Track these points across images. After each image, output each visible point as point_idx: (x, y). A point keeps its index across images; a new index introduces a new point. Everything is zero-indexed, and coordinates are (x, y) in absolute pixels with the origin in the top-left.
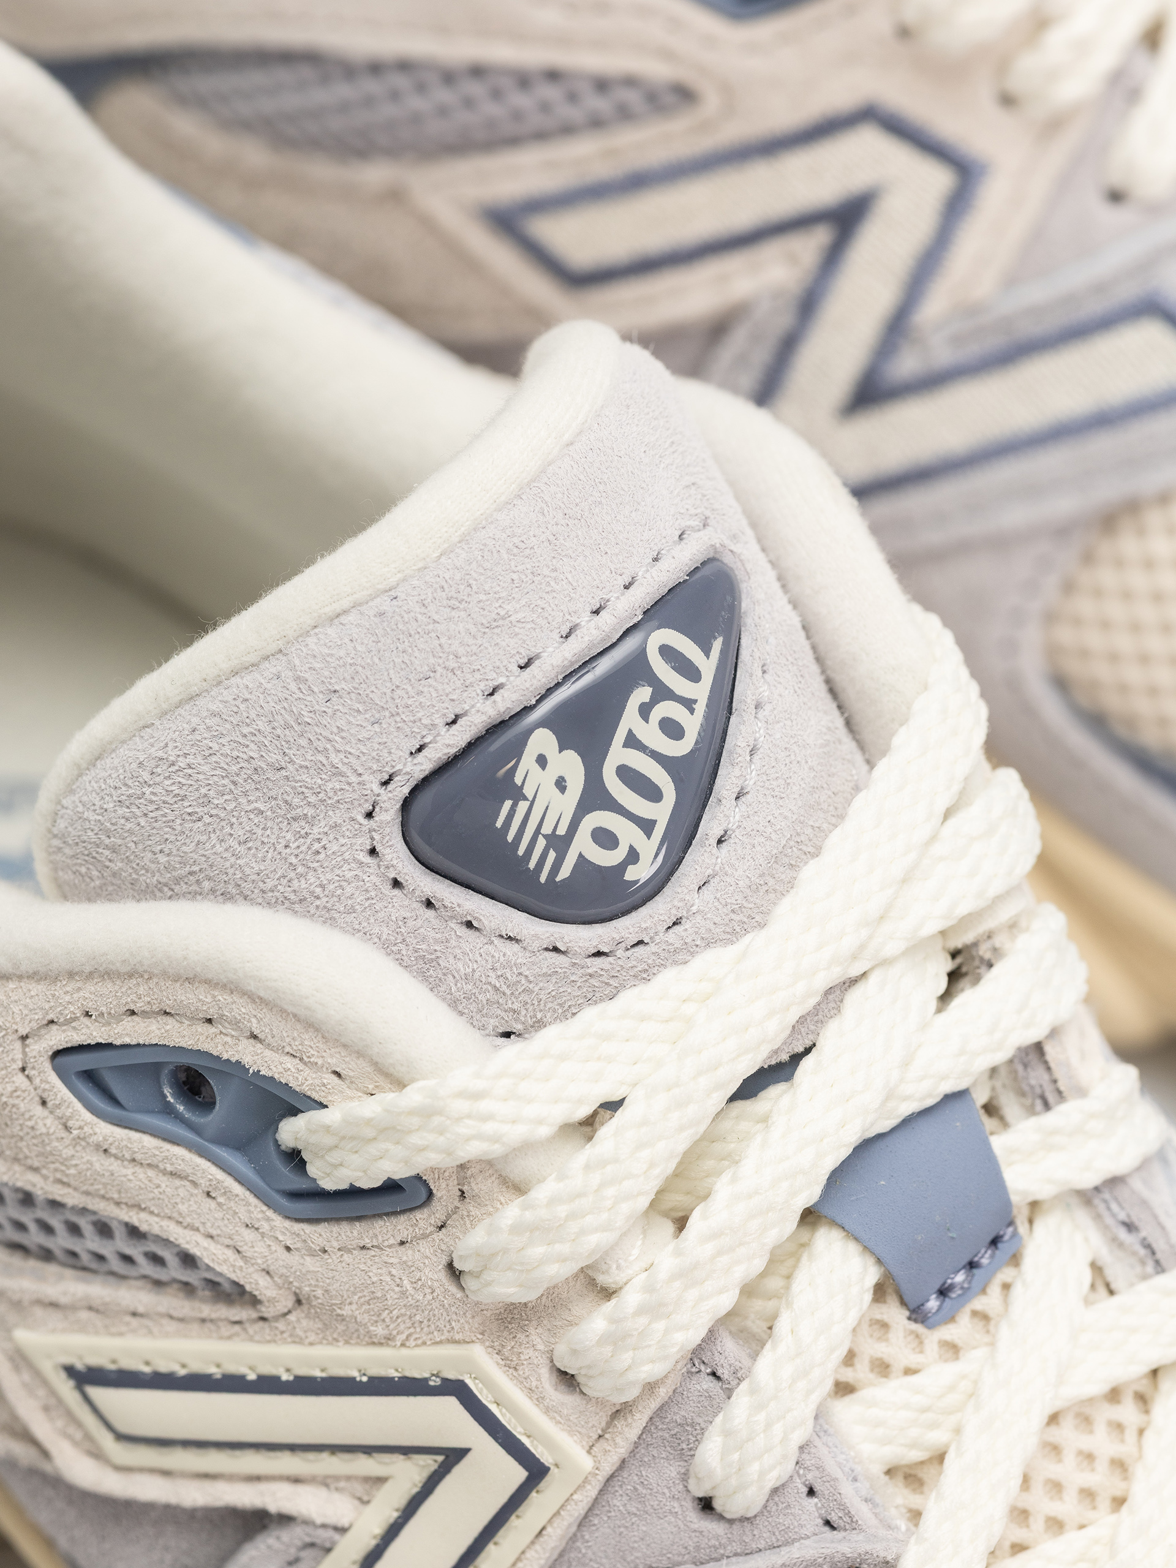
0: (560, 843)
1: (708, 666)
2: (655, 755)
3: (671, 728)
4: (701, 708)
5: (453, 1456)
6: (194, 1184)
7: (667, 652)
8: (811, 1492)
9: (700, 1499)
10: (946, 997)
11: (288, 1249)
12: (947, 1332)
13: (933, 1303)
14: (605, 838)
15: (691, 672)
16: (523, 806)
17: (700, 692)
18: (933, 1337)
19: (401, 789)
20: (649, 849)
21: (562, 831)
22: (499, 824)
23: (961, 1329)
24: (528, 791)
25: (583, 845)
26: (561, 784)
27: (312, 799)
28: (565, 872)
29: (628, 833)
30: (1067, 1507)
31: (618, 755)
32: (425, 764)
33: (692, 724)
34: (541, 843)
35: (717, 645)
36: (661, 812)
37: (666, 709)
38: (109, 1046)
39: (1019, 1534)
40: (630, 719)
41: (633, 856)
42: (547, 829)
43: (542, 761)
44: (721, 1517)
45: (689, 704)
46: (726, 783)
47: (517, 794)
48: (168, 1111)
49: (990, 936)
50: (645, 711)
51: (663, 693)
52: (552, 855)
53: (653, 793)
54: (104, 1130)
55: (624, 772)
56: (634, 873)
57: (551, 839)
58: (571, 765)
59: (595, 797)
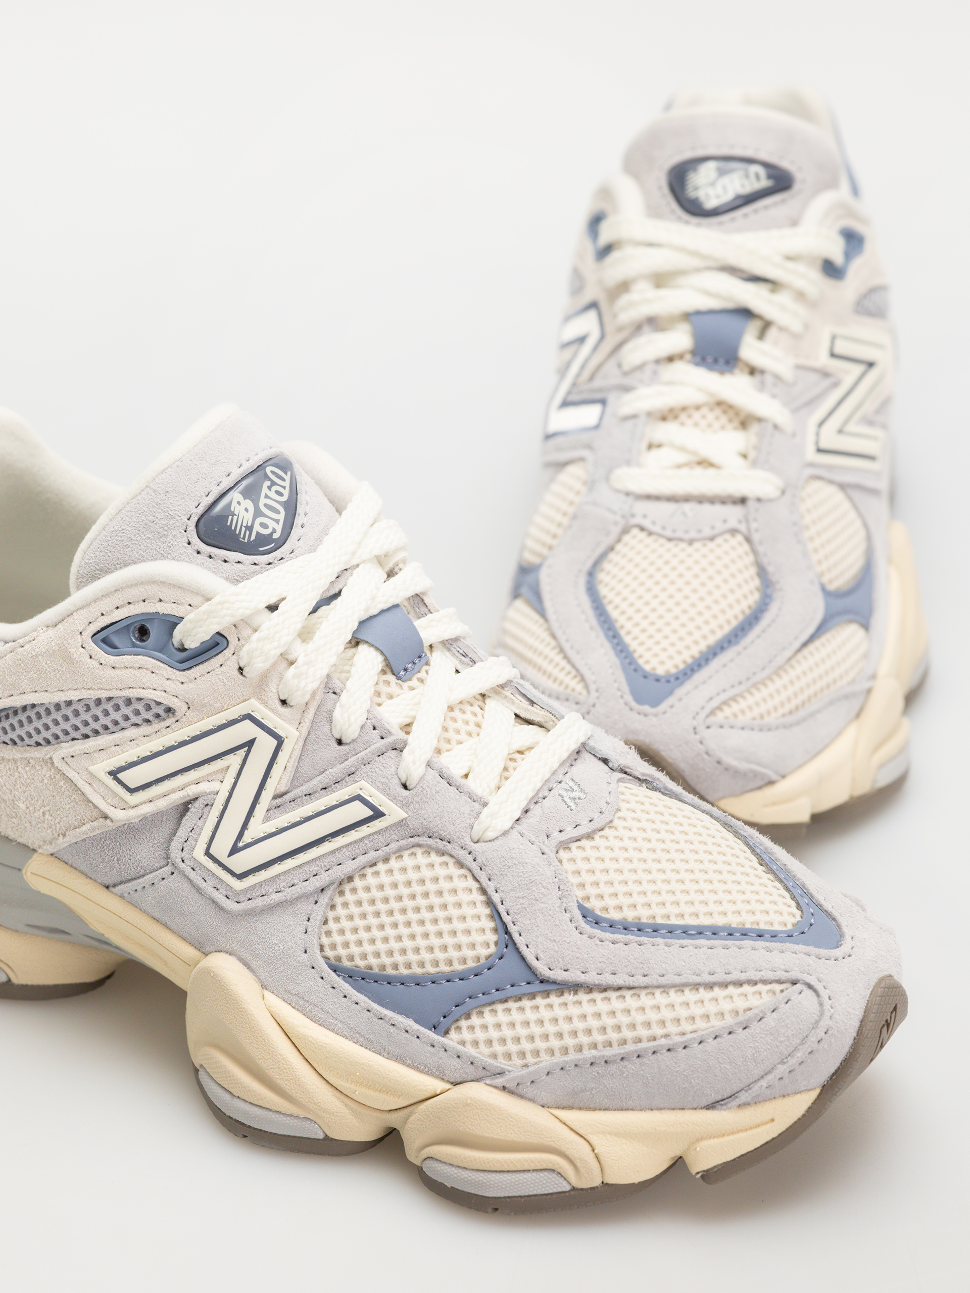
0: (250, 528)
1: (287, 478)
2: (275, 501)
3: (279, 493)
4: (287, 488)
5: (250, 744)
6: (147, 669)
7: (272, 472)
8: (374, 729)
9: (337, 739)
10: (387, 580)
11: (182, 683)
12: (409, 683)
13: (402, 673)
14: (264, 526)
15: (284, 480)
16: (235, 518)
17: (287, 484)
18: (406, 685)
19: (195, 519)
20: (279, 528)
21: (249, 524)
22: (228, 524)
23: (414, 682)
24: (236, 513)
25: (257, 528)
26: (246, 510)
27: (166, 528)
28: (253, 538)
29: (272, 524)
30: (463, 736)
31: (263, 501)
32: (201, 510)
33: (286, 493)
34: (243, 529)
35: (289, 473)
36: (281, 517)
37: (276, 488)
38: (111, 625)
40: (265, 490)
41: (274, 530)
42: (245, 524)
43: (239, 503)
44: (346, 744)
45: (283, 487)
46: (300, 510)
47: (233, 515)
48: (134, 646)
50: (269, 488)
51: (273, 483)
52: (248, 532)
53: (278, 512)
54: (113, 659)
55: (266, 505)
56: (275, 536)
57: (247, 527)
58: (248, 504)
59: (258, 513)
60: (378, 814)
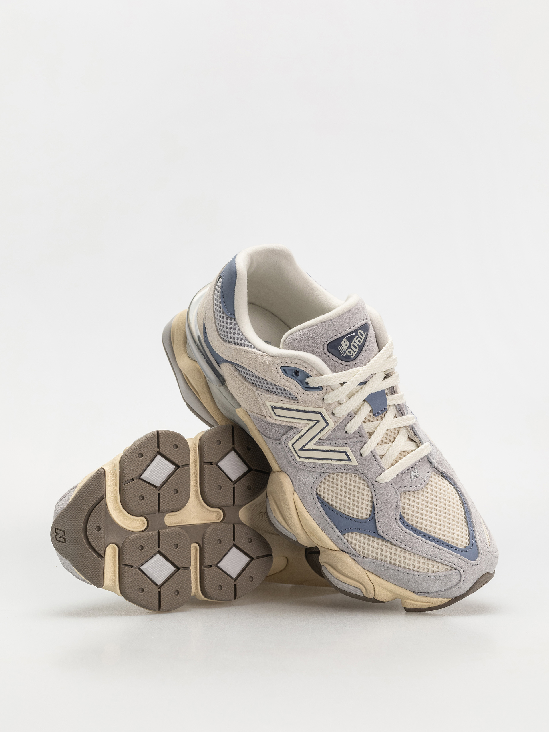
0: (345, 352)
1: (364, 335)
2: (357, 344)
3: (359, 341)
5: (318, 421)
6: (294, 385)
7: (360, 333)
8: (359, 432)
9: (346, 431)
10: (384, 379)
11: (304, 394)
12: (377, 418)
13: (376, 414)
14: (350, 352)
15: (363, 336)
16: (341, 347)
17: (363, 338)
18: (376, 418)
19: (328, 343)
20: (354, 354)
21: (345, 350)
22: (338, 348)
23: (379, 418)
24: (342, 345)
25: (347, 352)
26: (346, 345)
27: (317, 342)
28: (344, 355)
29: (352, 352)
30: (388, 441)
31: (353, 343)
32: (331, 340)
33: (362, 341)
34: (343, 351)
35: (366, 333)
37: (359, 339)
38: (288, 366)
39: (381, 443)
40: (355, 339)
41: (352, 355)
42: (343, 350)
43: (344, 342)
44: (348, 434)
45: (362, 339)
46: (364, 349)
48: (293, 376)
49: (390, 373)
50: (357, 339)
51: (359, 337)
52: (343, 353)
53: (356, 348)
54: (285, 377)
55: (353, 345)
56: (352, 357)
57: (344, 351)
58: (347, 343)
59: (349, 347)
60: (349, 460)
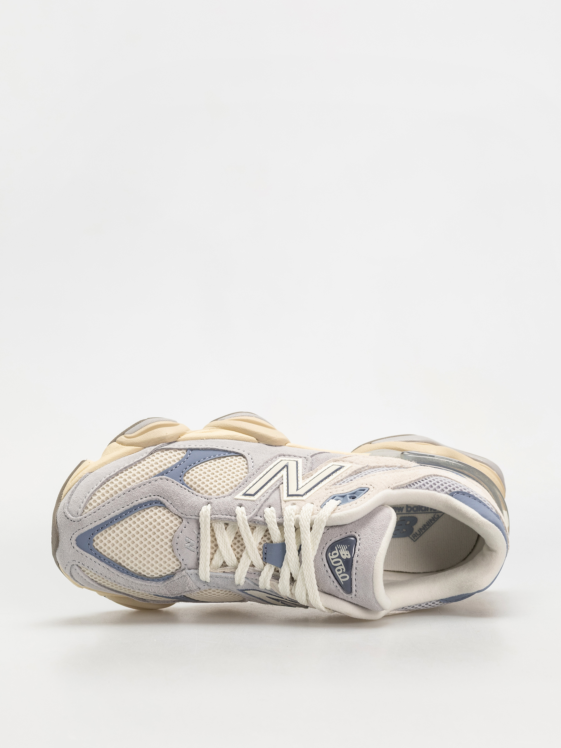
0: (339, 550)
1: (341, 580)
2: (338, 566)
3: (339, 570)
4: (338, 575)
7: (346, 577)
9: (271, 506)
10: (291, 574)
11: (331, 492)
13: (266, 546)
14: (335, 554)
15: (342, 578)
16: (345, 549)
17: (340, 577)
18: (263, 543)
19: (358, 539)
20: (330, 557)
22: (346, 546)
23: (261, 547)
25: (337, 552)
26: (344, 555)
28: (336, 547)
29: (334, 557)
30: (236, 541)
31: (341, 563)
32: (358, 543)
33: (338, 573)
34: (340, 548)
35: (342, 583)
36: (332, 562)
37: (341, 572)
40: (343, 567)
41: (331, 555)
43: (347, 555)
44: (267, 507)
45: (339, 574)
46: (329, 571)
47: (347, 550)
48: (353, 493)
50: (343, 569)
51: (343, 573)
52: (338, 548)
53: (335, 563)
54: (358, 487)
55: (339, 562)
56: (330, 554)
57: (340, 549)
58: (344, 557)
59: (339, 557)
